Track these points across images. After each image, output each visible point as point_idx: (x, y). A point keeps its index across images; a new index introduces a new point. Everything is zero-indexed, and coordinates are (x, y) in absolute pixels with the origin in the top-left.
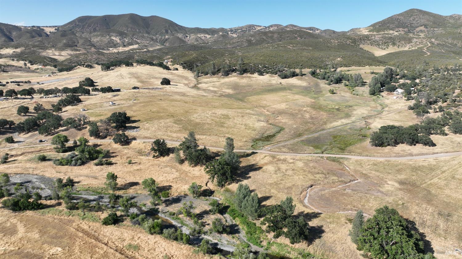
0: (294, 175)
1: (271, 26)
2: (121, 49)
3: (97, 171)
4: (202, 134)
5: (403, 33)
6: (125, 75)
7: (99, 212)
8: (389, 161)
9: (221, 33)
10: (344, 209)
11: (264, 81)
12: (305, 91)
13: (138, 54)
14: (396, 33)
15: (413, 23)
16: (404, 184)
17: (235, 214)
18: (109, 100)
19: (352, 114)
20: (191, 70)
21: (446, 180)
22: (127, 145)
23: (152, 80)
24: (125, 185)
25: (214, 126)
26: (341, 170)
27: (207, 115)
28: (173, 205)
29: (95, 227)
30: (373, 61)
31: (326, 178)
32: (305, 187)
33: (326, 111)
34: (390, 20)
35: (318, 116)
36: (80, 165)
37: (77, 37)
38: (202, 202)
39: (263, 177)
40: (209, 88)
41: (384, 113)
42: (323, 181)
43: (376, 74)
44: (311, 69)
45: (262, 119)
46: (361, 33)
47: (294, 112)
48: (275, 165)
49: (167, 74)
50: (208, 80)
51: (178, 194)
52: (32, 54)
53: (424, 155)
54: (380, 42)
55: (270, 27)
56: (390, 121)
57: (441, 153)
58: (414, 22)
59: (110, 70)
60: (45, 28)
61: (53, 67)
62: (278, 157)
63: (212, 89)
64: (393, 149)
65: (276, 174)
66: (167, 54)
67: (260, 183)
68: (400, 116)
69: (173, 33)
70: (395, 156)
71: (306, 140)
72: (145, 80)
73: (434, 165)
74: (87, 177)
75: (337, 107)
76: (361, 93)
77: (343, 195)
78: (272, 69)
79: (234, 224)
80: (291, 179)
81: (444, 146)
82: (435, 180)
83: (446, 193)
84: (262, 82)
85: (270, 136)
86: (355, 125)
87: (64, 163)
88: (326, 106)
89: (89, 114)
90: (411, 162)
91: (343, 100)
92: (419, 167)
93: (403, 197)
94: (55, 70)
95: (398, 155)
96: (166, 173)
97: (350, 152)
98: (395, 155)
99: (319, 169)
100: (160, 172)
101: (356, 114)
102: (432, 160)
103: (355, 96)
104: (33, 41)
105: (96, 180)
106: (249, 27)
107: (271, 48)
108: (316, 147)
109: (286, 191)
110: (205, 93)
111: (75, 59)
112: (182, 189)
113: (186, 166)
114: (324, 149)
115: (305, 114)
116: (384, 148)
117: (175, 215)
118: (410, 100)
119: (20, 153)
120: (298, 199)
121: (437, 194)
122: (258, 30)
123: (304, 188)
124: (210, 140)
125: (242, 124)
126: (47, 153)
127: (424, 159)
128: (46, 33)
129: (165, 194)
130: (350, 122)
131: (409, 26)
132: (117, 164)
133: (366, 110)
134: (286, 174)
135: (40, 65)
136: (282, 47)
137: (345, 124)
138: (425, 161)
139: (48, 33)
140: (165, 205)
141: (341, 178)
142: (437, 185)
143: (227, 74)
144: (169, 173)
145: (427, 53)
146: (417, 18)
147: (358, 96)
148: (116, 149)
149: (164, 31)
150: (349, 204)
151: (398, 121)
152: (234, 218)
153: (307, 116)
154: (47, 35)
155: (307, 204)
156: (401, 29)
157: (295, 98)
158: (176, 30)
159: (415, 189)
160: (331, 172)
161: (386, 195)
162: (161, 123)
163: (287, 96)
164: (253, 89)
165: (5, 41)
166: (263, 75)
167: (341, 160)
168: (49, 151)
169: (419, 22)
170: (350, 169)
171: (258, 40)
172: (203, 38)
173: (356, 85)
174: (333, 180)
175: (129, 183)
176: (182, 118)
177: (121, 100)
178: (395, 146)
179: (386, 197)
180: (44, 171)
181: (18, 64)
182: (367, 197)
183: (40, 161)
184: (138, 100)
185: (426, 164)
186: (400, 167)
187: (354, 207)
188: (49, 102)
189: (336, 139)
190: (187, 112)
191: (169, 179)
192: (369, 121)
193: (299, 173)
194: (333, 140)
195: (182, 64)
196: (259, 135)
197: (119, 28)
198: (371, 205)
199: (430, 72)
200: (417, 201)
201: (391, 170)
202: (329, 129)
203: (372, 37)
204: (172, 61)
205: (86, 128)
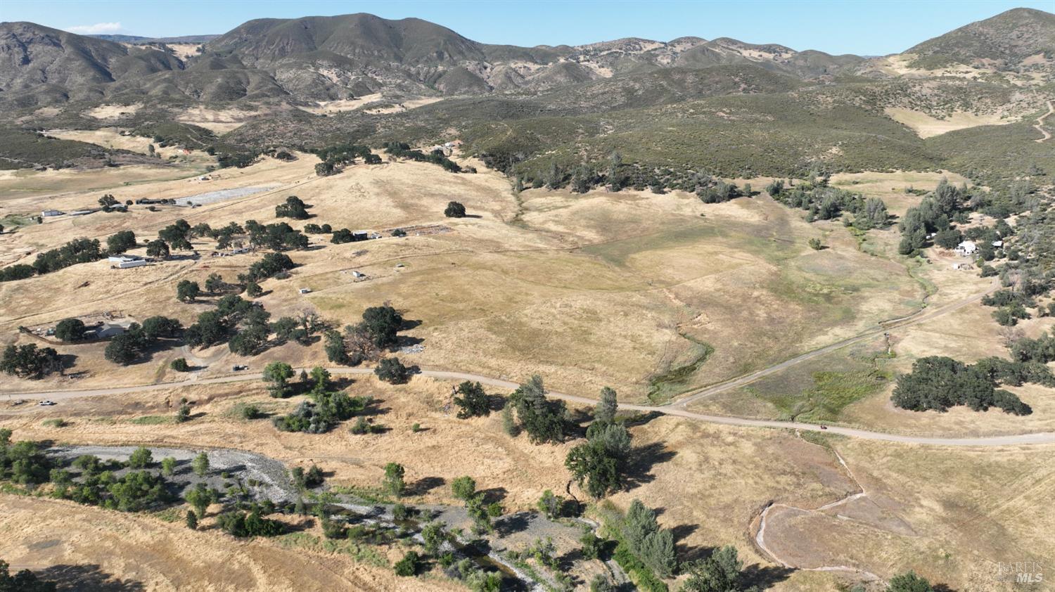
0: (736, 475)
1: (679, 41)
2: (346, 105)
3: (358, 448)
4: (547, 362)
5: (990, 71)
6: (366, 186)
7: (383, 546)
8: (926, 447)
9: (562, 60)
10: (833, 562)
11: (666, 208)
12: (756, 238)
13: (384, 122)
14: (975, 73)
15: (1016, 46)
16: (953, 507)
17: (628, 562)
18: (348, 265)
19: (859, 311)
20: (503, 172)
21: (1039, 501)
22: (403, 383)
23: (426, 201)
24: (419, 484)
25: (569, 339)
26: (830, 464)
27: (553, 310)
28: (513, 536)
29: (384, 579)
30: (915, 156)
31: (799, 485)
32: (758, 507)
33: (802, 300)
34: (961, 37)
35: (784, 315)
36: (324, 432)
37: (246, 71)
38: (565, 529)
39: (676, 479)
40: (546, 226)
41: (930, 310)
42: (793, 493)
43: (919, 193)
44: (770, 178)
45: (666, 319)
46: (888, 70)
47: (732, 300)
48: (699, 449)
49: (455, 183)
50: (543, 200)
51: (517, 509)
52: (159, 118)
53: (1003, 436)
54: (932, 99)
55: (676, 45)
56: (937, 335)
57: (1040, 431)
58: (1020, 43)
59: (335, 173)
60: (176, 47)
61: (206, 153)
62: (703, 427)
63: (552, 227)
64: (937, 418)
65: (701, 471)
66: (447, 122)
67: (670, 493)
68: (964, 323)
69: (455, 58)
70: (942, 436)
71: (760, 383)
72: (410, 201)
73: (1021, 464)
74: (343, 461)
75: (825, 291)
76: (882, 248)
77: (832, 528)
78: (684, 179)
79: (627, 582)
80: (731, 485)
81: (1048, 415)
82: (1019, 502)
83: (1035, 535)
84: (661, 211)
85: (684, 368)
86: (863, 343)
87: (294, 427)
88: (803, 287)
89: (316, 300)
90: (972, 453)
91: (839, 270)
92: (989, 465)
93: (948, 539)
94: (212, 160)
95: (948, 433)
96: (489, 458)
97: (850, 421)
98: (941, 432)
99: (785, 461)
100: (476, 454)
101: (867, 312)
102: (1016, 450)
103: (867, 256)
104: (152, 79)
105: (361, 469)
106: (627, 45)
107: (680, 115)
108: (781, 404)
109: (721, 514)
110: (541, 239)
111: (250, 132)
112: (525, 499)
113: (524, 442)
114: (796, 408)
115: (756, 308)
116: (919, 413)
117: (520, 558)
118: (989, 277)
119: (206, 398)
120: (744, 534)
121: (1018, 536)
122: (649, 51)
123: (756, 507)
124: (565, 377)
125: (625, 337)
126: (254, 397)
127: (1000, 448)
128: (177, 59)
129: (494, 508)
130: (851, 334)
131: (1007, 52)
132: (391, 431)
133: (889, 300)
134: (720, 471)
135: (179, 148)
136: (704, 113)
137: (841, 339)
138: (1002, 450)
139: (184, 60)
140: (497, 535)
141: (828, 486)
142: (1021, 514)
143: (584, 187)
144: (494, 459)
145: (1044, 133)
146: (1027, 32)
147: (873, 258)
148: (382, 392)
149: (435, 54)
150: (842, 552)
151: (957, 336)
152: (627, 571)
153: (762, 314)
154: (181, 62)
155: (762, 546)
156: (986, 61)
157: (735, 261)
158: (461, 53)
159: (975, 521)
160: (809, 471)
161: (916, 532)
162: (462, 329)
163: (716, 253)
164: (642, 232)
165: (94, 79)
166: (664, 193)
167: (830, 441)
168: (257, 394)
169: (1032, 42)
170: (847, 463)
171: (650, 89)
172: (522, 71)
173: (872, 225)
174: (812, 490)
175: (425, 480)
176: (503, 318)
177: (374, 264)
178: (944, 410)
179: (915, 538)
180: (262, 445)
181: (135, 144)
182: (877, 536)
183: (247, 420)
184: (409, 265)
185: (1005, 459)
186: (949, 463)
187: (852, 558)
188: (230, 267)
189: (821, 384)
190: (510, 300)
191: (496, 472)
192: (894, 332)
193: (747, 471)
194: (815, 386)
195: (484, 156)
196: (663, 366)
197: (336, 48)
198: (884, 555)
199: (1044, 197)
200: (976, 552)
201: (930, 470)
202: (807, 353)
203: (914, 86)
204: (460, 146)
205: (318, 338)
